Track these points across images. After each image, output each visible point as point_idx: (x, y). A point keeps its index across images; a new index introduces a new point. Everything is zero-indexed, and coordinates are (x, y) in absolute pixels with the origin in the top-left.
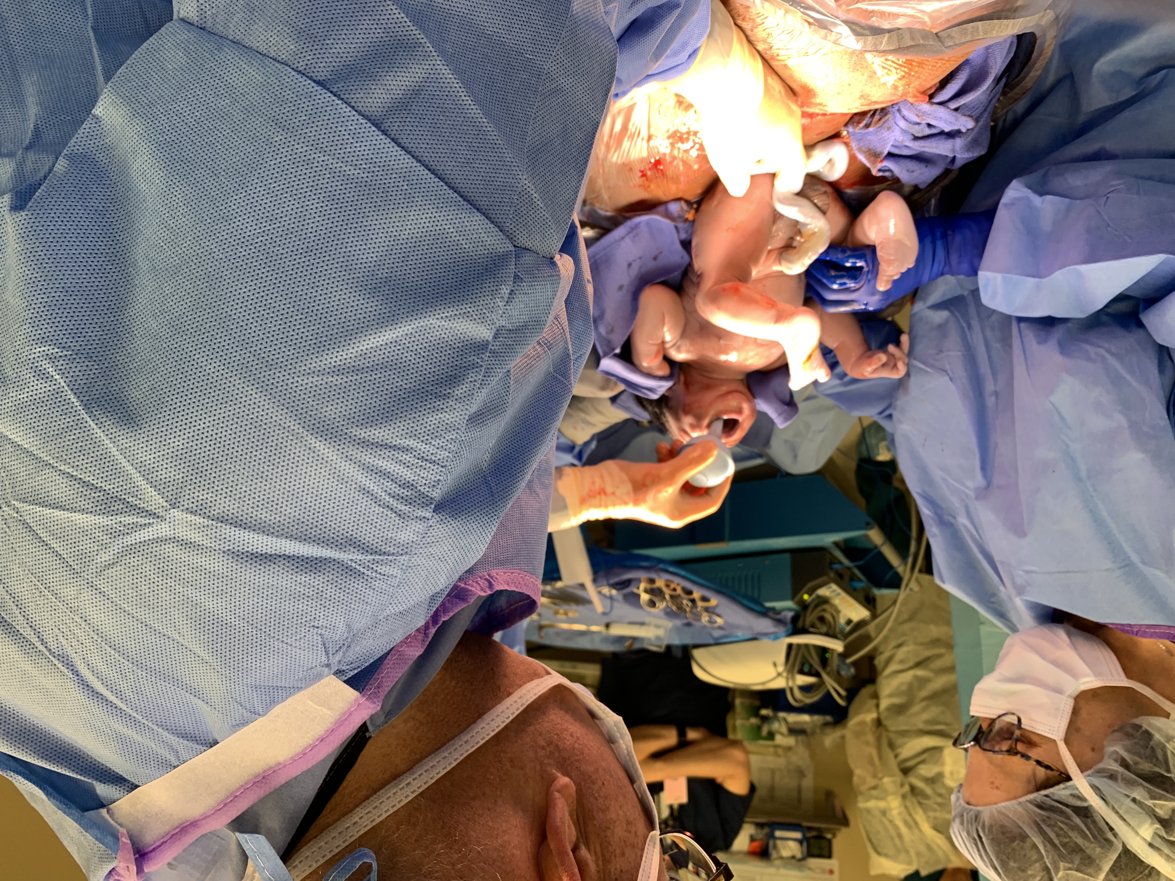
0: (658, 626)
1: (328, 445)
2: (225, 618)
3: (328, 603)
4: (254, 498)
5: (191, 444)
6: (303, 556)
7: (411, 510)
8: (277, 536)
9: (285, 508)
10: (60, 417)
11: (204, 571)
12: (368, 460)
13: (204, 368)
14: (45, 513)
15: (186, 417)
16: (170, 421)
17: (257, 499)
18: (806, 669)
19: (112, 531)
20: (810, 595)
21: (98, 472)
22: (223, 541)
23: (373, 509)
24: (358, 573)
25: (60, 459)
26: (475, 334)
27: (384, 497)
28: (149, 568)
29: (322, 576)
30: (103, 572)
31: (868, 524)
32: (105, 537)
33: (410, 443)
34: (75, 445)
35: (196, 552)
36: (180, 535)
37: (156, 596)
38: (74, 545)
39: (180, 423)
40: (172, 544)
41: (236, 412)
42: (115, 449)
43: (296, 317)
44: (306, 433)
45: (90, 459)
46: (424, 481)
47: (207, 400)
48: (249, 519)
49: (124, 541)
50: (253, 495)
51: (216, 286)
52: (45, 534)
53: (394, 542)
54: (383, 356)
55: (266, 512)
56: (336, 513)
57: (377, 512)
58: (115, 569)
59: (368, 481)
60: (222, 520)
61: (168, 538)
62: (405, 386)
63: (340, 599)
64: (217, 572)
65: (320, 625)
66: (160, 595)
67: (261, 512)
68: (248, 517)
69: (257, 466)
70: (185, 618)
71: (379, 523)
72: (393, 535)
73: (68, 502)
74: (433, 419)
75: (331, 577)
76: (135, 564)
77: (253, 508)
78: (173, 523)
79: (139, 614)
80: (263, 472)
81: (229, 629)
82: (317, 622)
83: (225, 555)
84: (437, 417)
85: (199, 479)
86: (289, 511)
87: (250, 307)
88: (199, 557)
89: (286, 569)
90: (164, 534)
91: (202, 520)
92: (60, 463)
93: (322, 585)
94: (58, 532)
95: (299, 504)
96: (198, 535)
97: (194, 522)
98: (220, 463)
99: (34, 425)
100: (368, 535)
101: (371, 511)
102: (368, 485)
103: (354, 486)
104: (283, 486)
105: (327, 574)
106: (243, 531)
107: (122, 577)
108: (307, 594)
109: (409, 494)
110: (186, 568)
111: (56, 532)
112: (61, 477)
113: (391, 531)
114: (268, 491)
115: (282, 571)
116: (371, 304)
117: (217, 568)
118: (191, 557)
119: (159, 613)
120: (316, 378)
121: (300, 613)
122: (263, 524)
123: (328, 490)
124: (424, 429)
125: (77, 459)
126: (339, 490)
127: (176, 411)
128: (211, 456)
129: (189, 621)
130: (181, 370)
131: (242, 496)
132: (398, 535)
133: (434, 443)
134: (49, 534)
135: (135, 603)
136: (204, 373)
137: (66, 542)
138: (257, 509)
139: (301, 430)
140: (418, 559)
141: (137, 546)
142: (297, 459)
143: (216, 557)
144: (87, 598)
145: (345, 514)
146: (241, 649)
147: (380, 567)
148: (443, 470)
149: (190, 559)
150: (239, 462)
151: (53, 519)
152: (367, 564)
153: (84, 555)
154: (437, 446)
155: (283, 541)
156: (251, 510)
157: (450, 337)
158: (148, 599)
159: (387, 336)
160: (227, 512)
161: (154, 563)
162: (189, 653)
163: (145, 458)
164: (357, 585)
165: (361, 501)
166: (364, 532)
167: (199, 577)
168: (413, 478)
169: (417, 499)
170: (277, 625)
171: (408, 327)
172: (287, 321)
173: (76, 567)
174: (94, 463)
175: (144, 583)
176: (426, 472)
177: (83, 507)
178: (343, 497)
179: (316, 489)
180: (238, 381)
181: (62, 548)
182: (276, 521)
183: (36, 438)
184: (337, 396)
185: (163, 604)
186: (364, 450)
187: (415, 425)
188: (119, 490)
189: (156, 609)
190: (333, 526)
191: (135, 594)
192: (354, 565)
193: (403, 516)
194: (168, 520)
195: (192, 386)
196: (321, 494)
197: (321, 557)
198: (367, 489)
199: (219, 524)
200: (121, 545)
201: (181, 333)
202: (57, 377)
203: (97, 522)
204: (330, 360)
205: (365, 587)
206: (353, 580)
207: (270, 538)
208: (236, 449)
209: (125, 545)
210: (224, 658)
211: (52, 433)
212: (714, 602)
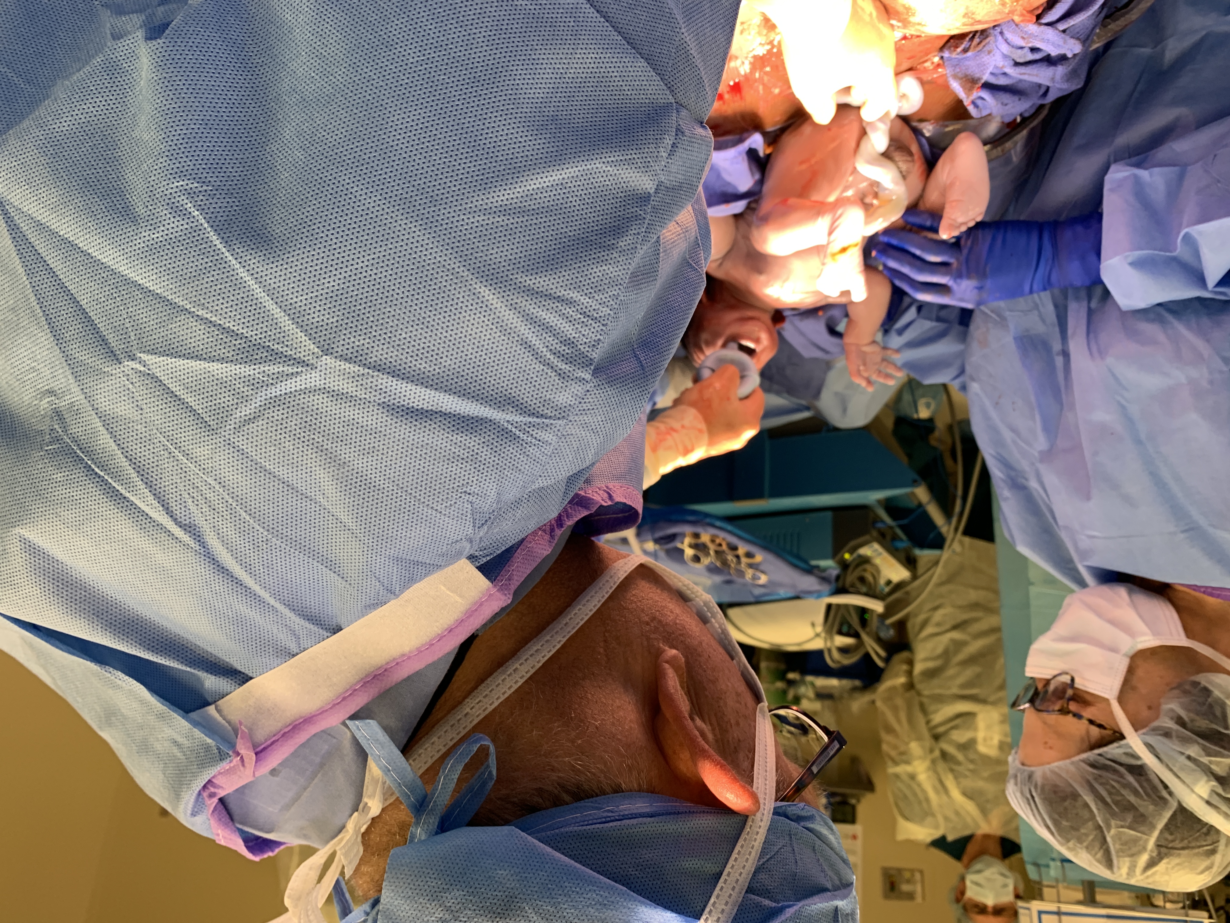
1: (493, 291)
2: (374, 479)
3: (482, 466)
4: (414, 346)
5: (347, 284)
6: (459, 414)
7: (571, 369)
8: (436, 389)
9: (445, 358)
10: (197, 257)
11: (356, 425)
12: (532, 310)
13: (363, 202)
14: (178, 363)
15: (343, 254)
16: (326, 259)
17: (417, 347)
18: (845, 629)
19: (255, 382)
20: (851, 554)
21: (239, 317)
22: (379, 391)
23: (534, 366)
24: (513, 437)
25: (198, 303)
26: (638, 184)
27: (545, 353)
28: (294, 422)
29: (479, 437)
30: (242, 428)
31: (915, 481)
32: (246, 388)
33: (574, 296)
34: (214, 288)
35: (349, 404)
36: (331, 386)
37: (301, 454)
38: (210, 398)
39: (336, 261)
40: (322, 395)
41: (397, 250)
42: (261, 290)
43: (462, 151)
44: (471, 276)
45: (231, 303)
46: (585, 340)
47: (366, 237)
48: (408, 369)
49: (268, 392)
50: (413, 343)
51: (376, 115)
52: (178, 388)
53: (552, 405)
54: (548, 199)
55: (426, 362)
56: (496, 367)
57: (537, 369)
58: (256, 424)
59: (531, 334)
60: (378, 368)
61: (317, 388)
62: (570, 234)
63: (495, 464)
64: (370, 427)
65: (471, 492)
66: (306, 452)
67: (420, 361)
68: (407, 367)
69: (419, 311)
70: (331, 478)
71: (539, 382)
72: (552, 397)
73: (205, 351)
74: (597, 271)
75: (487, 438)
76: (279, 418)
77: (412, 357)
78: (324, 371)
79: (281, 472)
80: (424, 318)
81: (377, 492)
82: (469, 487)
83: (380, 408)
84: (601, 269)
85: (356, 323)
86: (449, 362)
87: (414, 138)
88: (351, 409)
89: (443, 427)
90: (312, 385)
91: (357, 368)
92: (197, 308)
93: (477, 447)
94: (193, 385)
95: (459, 355)
96: (351, 385)
97: (348, 370)
98: (378, 306)
99: (169, 266)
100: (527, 395)
101: (531, 367)
102: (530, 339)
103: (517, 338)
104: (445, 334)
105: (483, 435)
106: (401, 381)
107: (264, 432)
108: (462, 456)
109: (569, 352)
110: (337, 422)
111: (190, 384)
112: (198, 324)
113: (550, 392)
114: (428, 338)
115: (438, 429)
116: (539, 141)
117: (370, 422)
118: (343, 410)
119: (303, 472)
120: (483, 217)
121: (453, 476)
122: (422, 376)
123: (490, 342)
124: (588, 281)
125: (216, 302)
126: (501, 342)
127: (331, 248)
128: (370, 298)
129: (335, 481)
130: (337, 204)
131: (401, 343)
132: (557, 396)
133: (597, 297)
134: (182, 387)
135: (277, 460)
136: (363, 208)
137: (202, 396)
138: (416, 358)
139: (466, 273)
140: (572, 427)
141: (282, 398)
142: (460, 304)
143: (370, 410)
144: (223, 457)
145: (505, 369)
146: (388, 515)
147: (536, 431)
148: (604, 328)
149: (342, 411)
150: (399, 306)
151: (187, 371)
152: (523, 427)
153: (222, 410)
154: (600, 301)
155: (442, 395)
156: (410, 359)
157: (614, 186)
158: (291, 456)
159: (554, 177)
160: (385, 361)
161: (300, 416)
162: (331, 517)
163: (295, 300)
164: (511, 449)
165: (522, 356)
166: (523, 391)
167: (350, 431)
168: (574, 335)
169: (577, 359)
170: (428, 489)
171: (575, 169)
172: (453, 154)
173: (212, 423)
174: (235, 307)
175: (289, 439)
176: (587, 328)
177: (222, 356)
178: (504, 351)
179: (478, 339)
180: (400, 217)
181: (197, 402)
182: (436, 373)
183: (171, 281)
184: (504, 238)
185: (309, 462)
186: (529, 299)
187: (579, 276)
188: (263, 336)
189: (300, 468)
190: (493, 382)
191: (278, 451)
192: (510, 427)
193: (563, 375)
194: (319, 368)
195: (349, 221)
196: (483, 346)
197: (477, 417)
198: (529, 343)
199: (376, 373)
200: (264, 397)
201: (337, 165)
202: (197, 213)
203: (237, 372)
204: (497, 199)
205: (519, 452)
206: (509, 443)
207: (428, 391)
208: (397, 291)
209: (268, 397)
210: (368, 525)
211: (189, 275)
212: (759, 558)
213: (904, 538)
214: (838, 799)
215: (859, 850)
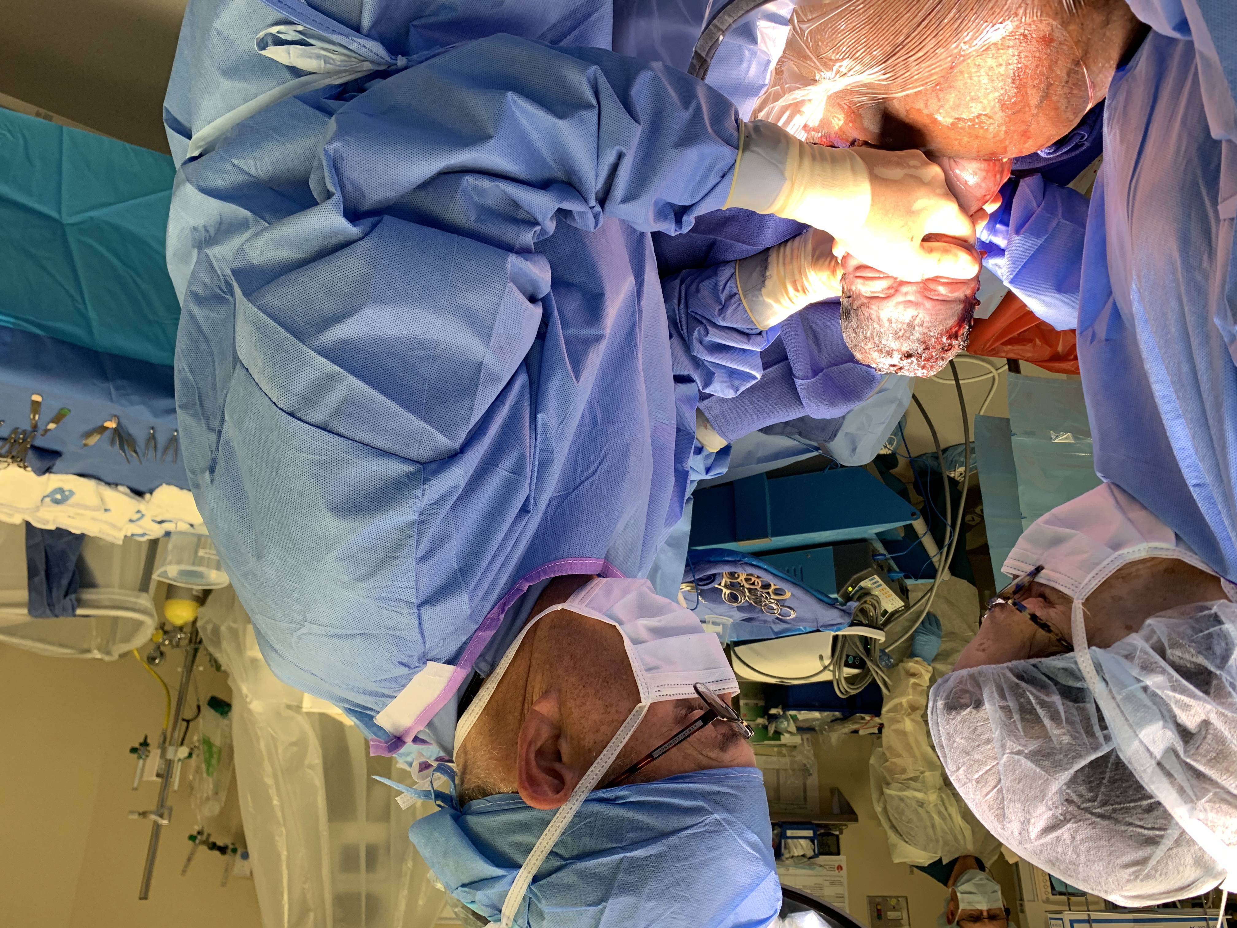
18: (852, 661)
20: (854, 588)
31: (913, 514)
212: (788, 595)
213: (897, 569)
214: (822, 831)
215: (845, 881)
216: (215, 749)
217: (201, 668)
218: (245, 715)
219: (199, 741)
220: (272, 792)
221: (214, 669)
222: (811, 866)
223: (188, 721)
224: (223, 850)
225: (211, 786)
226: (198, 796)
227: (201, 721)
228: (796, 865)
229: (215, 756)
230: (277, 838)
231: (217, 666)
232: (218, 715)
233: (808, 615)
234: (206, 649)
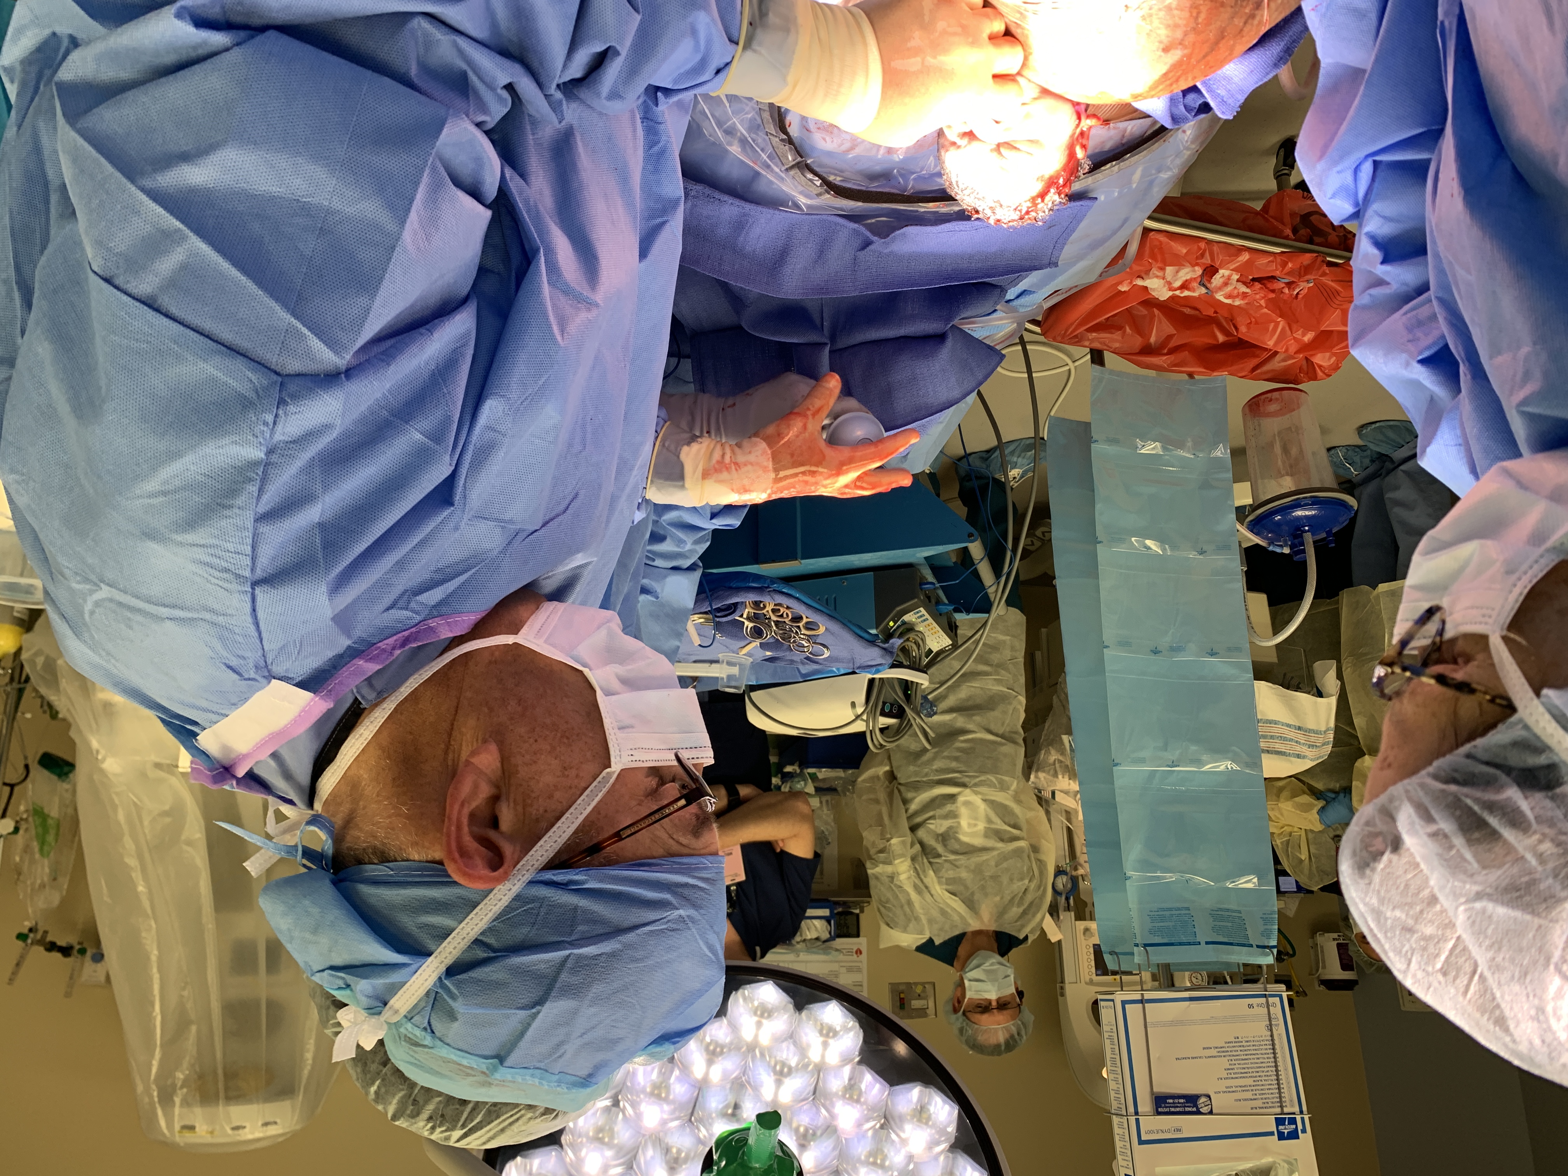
0: (729, 664)
18: (889, 709)
20: (895, 623)
31: (970, 535)
212: (822, 629)
213: (946, 601)
214: (840, 910)
215: (864, 966)
216: (50, 822)
217: (28, 716)
218: (96, 777)
219: (27, 811)
220: (137, 876)
221: (47, 716)
222: (826, 951)
223: (12, 786)
224: (66, 951)
225: (47, 870)
226: (29, 883)
227: (30, 786)
228: (808, 950)
229: (52, 832)
230: (144, 934)
231: (53, 713)
232: (54, 778)
233: (844, 654)
234: (36, 691)
